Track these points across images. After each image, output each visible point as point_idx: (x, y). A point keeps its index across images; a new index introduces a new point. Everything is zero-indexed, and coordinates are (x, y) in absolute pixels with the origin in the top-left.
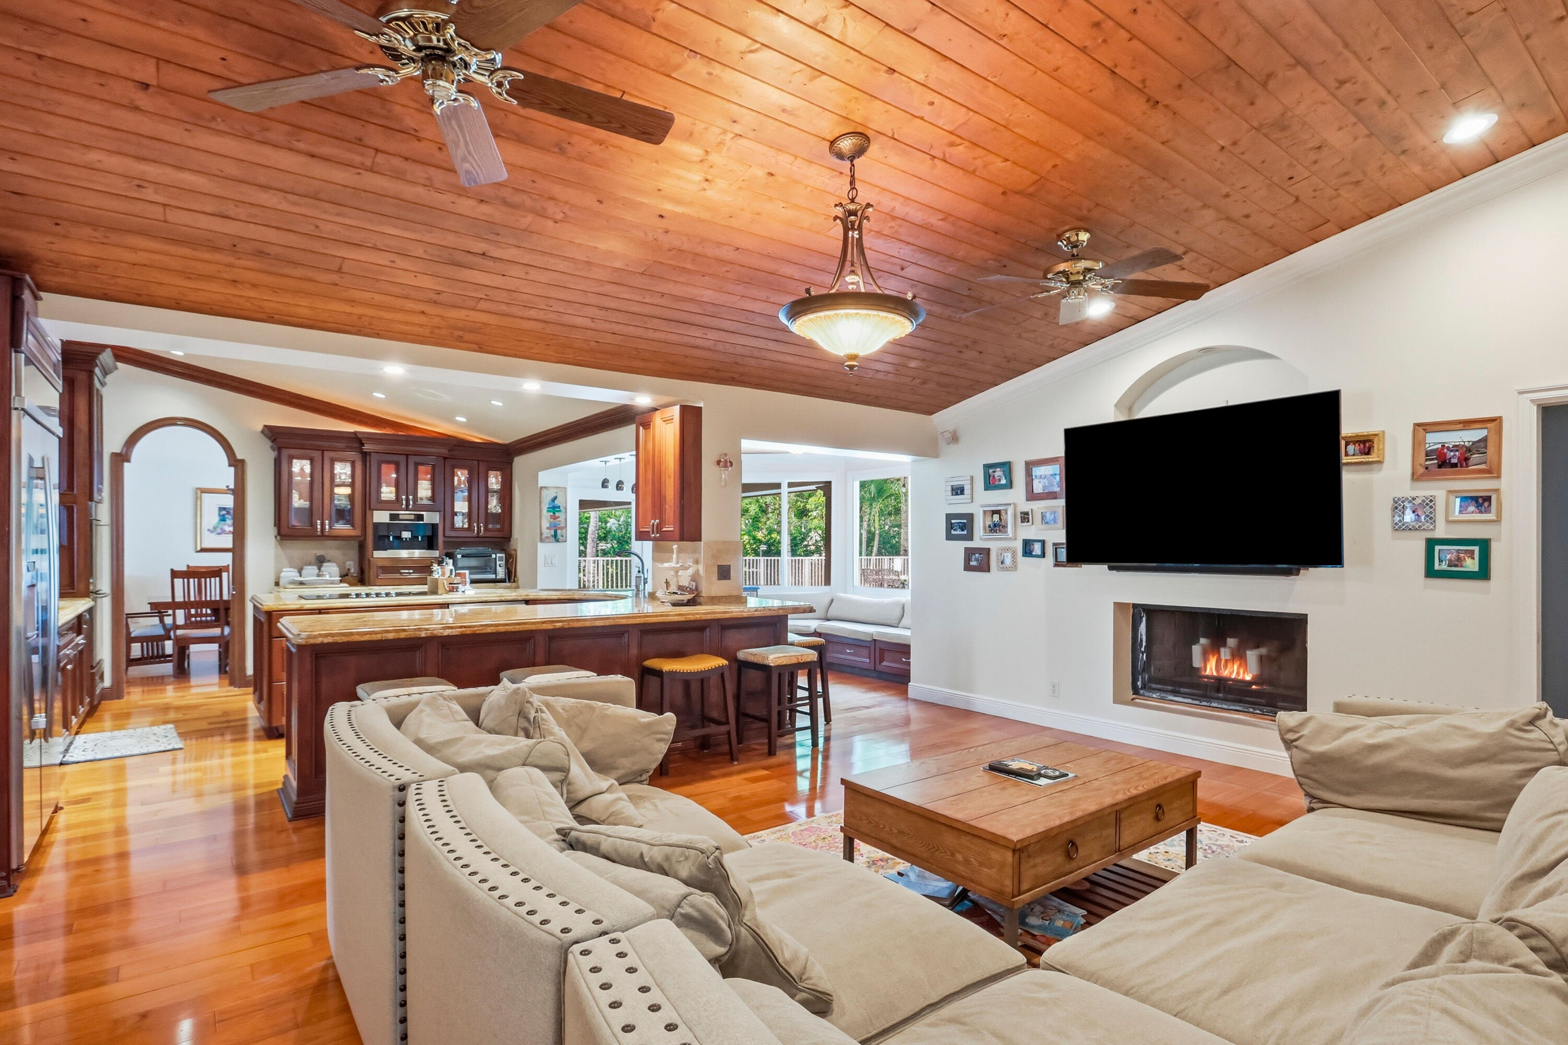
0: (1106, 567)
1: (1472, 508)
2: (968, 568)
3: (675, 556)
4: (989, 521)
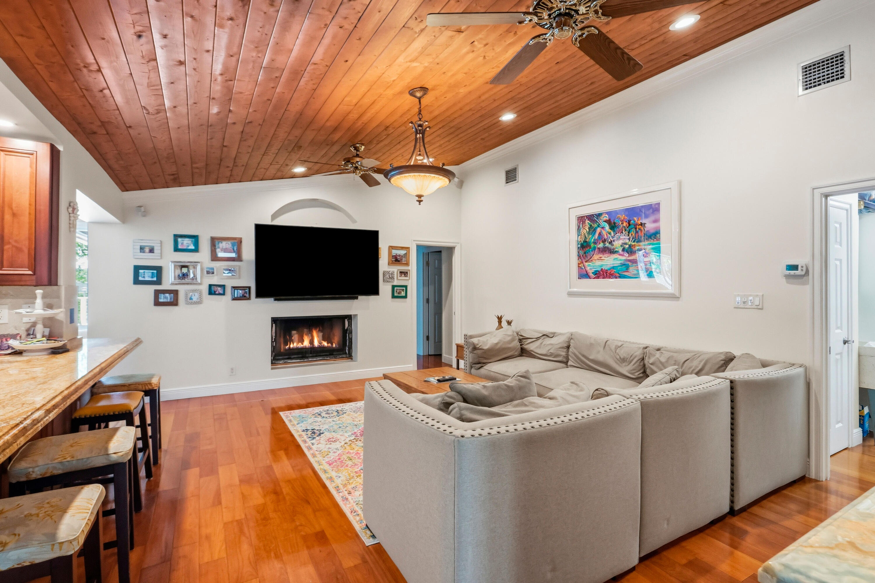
0: (273, 299)
1: (403, 275)
2: (157, 303)
3: (39, 301)
4: (178, 272)
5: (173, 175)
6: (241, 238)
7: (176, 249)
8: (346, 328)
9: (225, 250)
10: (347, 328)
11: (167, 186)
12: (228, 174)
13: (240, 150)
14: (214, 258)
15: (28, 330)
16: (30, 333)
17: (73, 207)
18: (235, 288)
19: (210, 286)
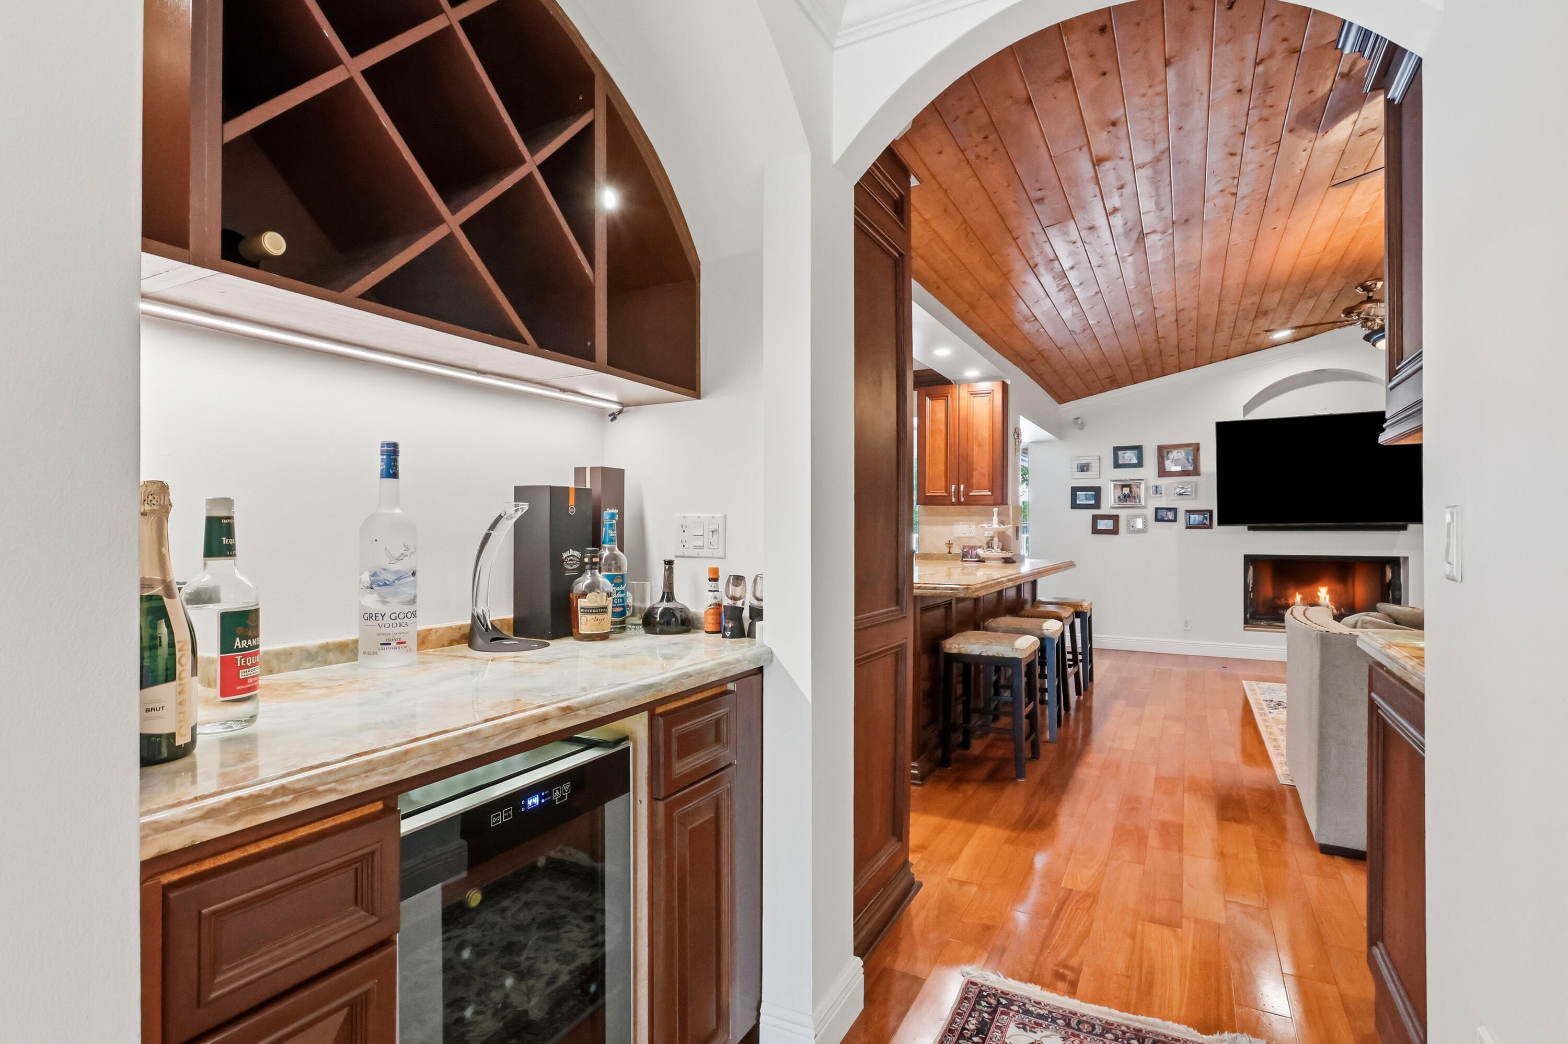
0: (1246, 527)
2: (1095, 531)
3: (995, 518)
4: (1119, 493)
5: (1109, 377)
6: (1198, 444)
7: (1117, 465)
8: (1387, 581)
9: (1176, 462)
10: (1390, 581)
11: (1104, 390)
12: (1175, 362)
13: (1180, 337)
14: (1163, 472)
15: (988, 543)
16: (989, 546)
17: (1017, 433)
18: (1190, 512)
19: (1157, 509)
